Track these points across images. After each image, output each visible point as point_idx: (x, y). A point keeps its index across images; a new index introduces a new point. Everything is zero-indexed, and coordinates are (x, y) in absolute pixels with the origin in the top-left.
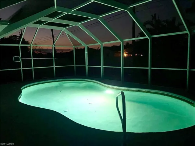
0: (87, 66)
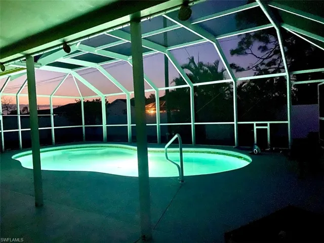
0: (104, 125)
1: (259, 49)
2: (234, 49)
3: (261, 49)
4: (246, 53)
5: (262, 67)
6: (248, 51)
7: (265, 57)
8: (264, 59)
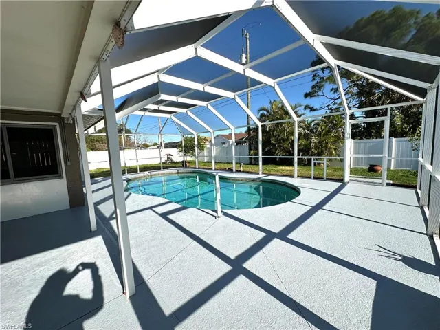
1: (331, 90)
2: (308, 92)
3: (333, 91)
4: (318, 95)
5: (334, 107)
6: (320, 93)
7: (336, 98)
8: (335, 99)
